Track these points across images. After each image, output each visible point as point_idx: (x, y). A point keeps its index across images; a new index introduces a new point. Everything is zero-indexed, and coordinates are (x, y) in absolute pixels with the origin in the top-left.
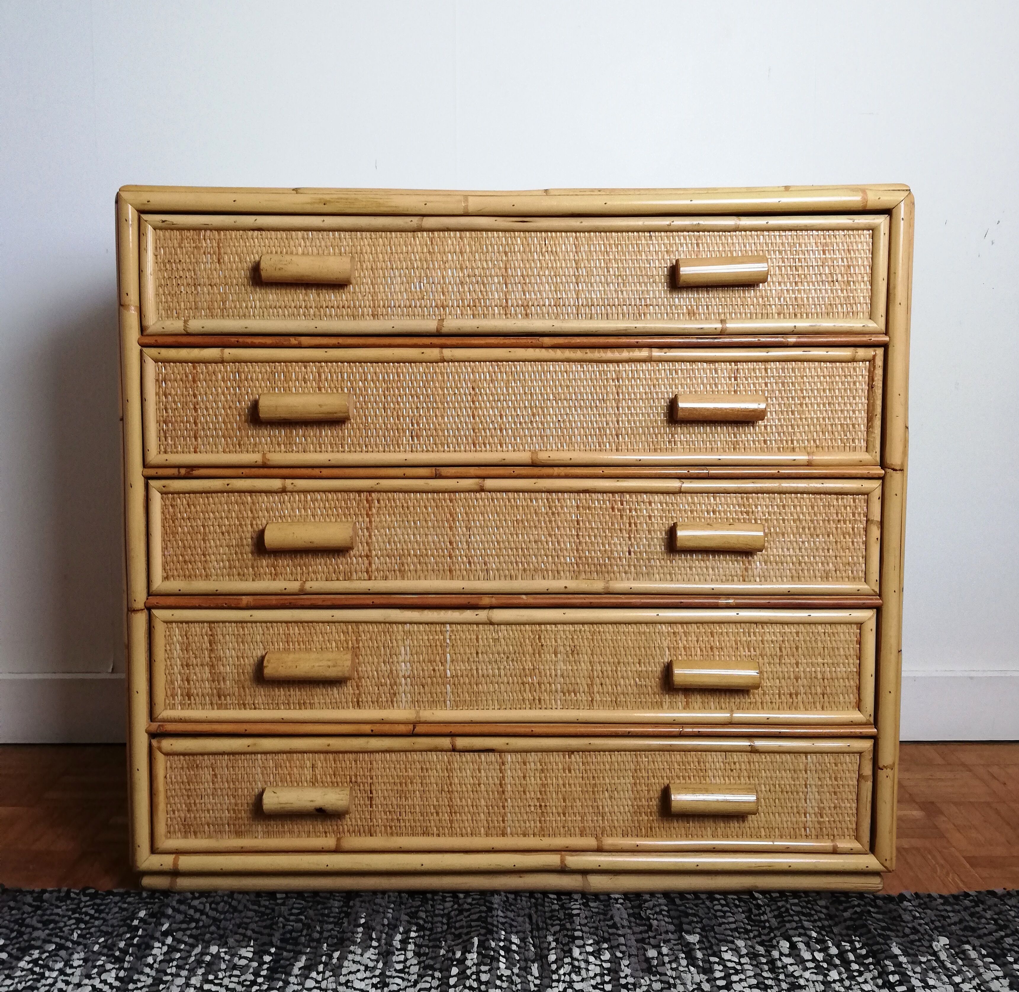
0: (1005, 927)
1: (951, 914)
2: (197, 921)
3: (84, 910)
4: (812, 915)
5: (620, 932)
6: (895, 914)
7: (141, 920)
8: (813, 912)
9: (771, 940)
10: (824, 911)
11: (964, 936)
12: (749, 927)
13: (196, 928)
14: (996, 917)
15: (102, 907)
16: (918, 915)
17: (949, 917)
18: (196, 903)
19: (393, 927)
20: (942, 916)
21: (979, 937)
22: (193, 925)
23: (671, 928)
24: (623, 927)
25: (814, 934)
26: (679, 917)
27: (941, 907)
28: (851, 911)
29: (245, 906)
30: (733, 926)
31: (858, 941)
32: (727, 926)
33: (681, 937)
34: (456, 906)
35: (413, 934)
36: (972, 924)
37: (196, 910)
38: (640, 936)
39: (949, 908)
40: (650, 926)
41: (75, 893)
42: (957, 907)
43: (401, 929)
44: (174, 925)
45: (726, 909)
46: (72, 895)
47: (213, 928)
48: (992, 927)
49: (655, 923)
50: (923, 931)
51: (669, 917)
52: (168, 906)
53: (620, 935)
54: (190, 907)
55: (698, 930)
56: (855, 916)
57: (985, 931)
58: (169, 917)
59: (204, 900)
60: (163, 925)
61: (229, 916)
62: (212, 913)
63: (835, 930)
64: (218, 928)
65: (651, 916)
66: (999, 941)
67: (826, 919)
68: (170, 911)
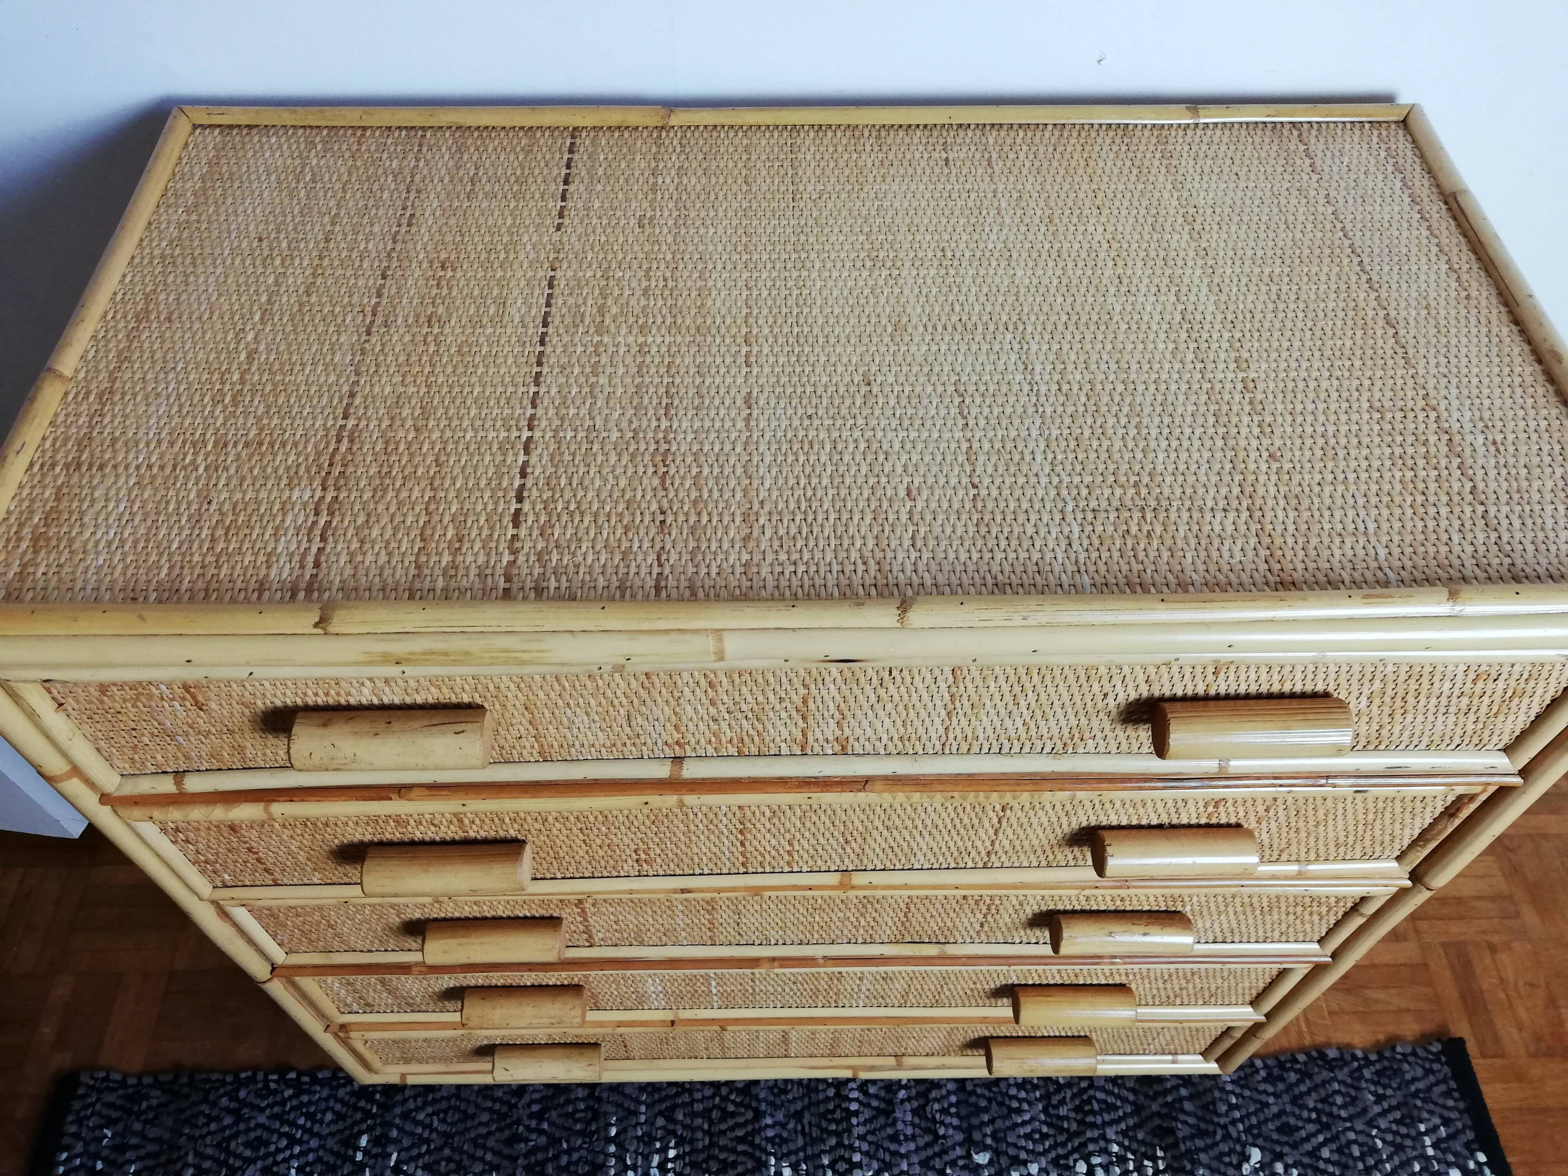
0: (1327, 1127)
1: (1271, 1100)
2: (428, 1141)
3: (292, 1116)
4: (1116, 1108)
5: (903, 1151)
6: (1208, 1098)
7: (365, 1151)
8: (1119, 1103)
9: (1066, 1157)
10: (1131, 1097)
11: (1277, 1142)
12: (1045, 1129)
13: (428, 1151)
14: (1320, 1106)
15: (312, 1109)
16: (1234, 1101)
17: (1267, 1105)
18: (421, 1116)
19: (648, 1139)
20: (1260, 1102)
21: (1295, 1146)
22: (424, 1148)
23: (959, 1137)
24: (907, 1138)
25: (1115, 1148)
26: (968, 1117)
27: (1262, 1087)
28: (1161, 1100)
29: (477, 1106)
30: (1028, 1129)
31: (1163, 1158)
32: (1022, 1131)
33: (969, 1156)
34: (717, 1100)
35: (672, 1153)
36: (1292, 1121)
37: (425, 1127)
38: (924, 1155)
39: (1271, 1089)
40: (937, 1137)
41: (274, 1081)
42: (1281, 1086)
43: (658, 1145)
44: (403, 1154)
45: (1023, 1094)
46: (273, 1086)
47: (447, 1152)
48: (1311, 1128)
49: (942, 1131)
50: (1234, 1135)
51: (957, 1115)
52: (391, 1125)
53: (903, 1156)
54: (417, 1123)
55: (989, 1141)
56: (1164, 1111)
57: (1303, 1133)
58: (395, 1141)
59: (430, 1110)
60: (390, 1155)
61: (461, 1127)
62: (442, 1128)
63: (1140, 1136)
64: (453, 1149)
65: (938, 1116)
66: (1314, 1153)
67: (1131, 1115)
68: (394, 1133)
